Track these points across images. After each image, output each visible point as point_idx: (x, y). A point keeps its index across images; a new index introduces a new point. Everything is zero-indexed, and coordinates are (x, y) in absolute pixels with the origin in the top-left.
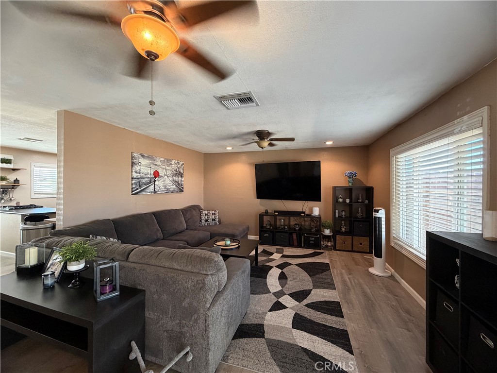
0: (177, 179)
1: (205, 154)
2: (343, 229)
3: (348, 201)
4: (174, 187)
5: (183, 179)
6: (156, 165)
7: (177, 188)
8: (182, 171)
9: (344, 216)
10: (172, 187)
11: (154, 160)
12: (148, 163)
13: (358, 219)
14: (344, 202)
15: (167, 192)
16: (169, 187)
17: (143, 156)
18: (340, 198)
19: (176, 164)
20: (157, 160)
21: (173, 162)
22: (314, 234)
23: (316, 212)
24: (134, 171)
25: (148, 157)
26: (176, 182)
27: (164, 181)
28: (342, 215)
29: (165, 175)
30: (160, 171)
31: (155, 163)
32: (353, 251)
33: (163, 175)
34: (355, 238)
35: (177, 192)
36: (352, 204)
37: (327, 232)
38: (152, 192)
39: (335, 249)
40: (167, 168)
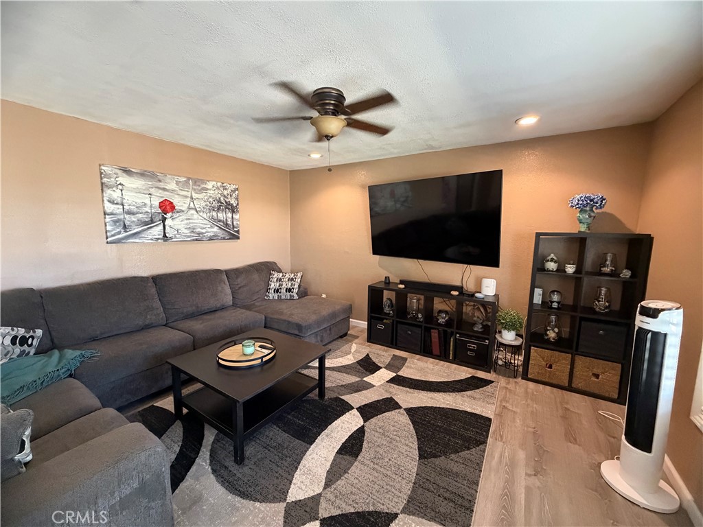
0: (221, 216)
1: (292, 172)
2: (552, 335)
3: (570, 269)
4: (215, 229)
5: (236, 216)
6: (164, 189)
7: (224, 232)
8: (233, 202)
9: (555, 305)
10: (209, 230)
11: (160, 181)
12: (144, 185)
13: (595, 317)
14: (561, 270)
15: (197, 240)
16: (204, 231)
17: (127, 172)
18: (552, 260)
19: (218, 188)
20: (168, 181)
21: (210, 185)
22: (478, 338)
23: (489, 288)
24: (105, 199)
25: (142, 175)
26: (220, 221)
27: (189, 219)
28: (553, 302)
29: (189, 208)
30: (176, 201)
31: (162, 185)
32: (570, 388)
33: (184, 208)
34: (581, 361)
35: (224, 239)
36: (580, 278)
37: (509, 337)
38: (158, 239)
39: (525, 376)
40: (194, 196)
